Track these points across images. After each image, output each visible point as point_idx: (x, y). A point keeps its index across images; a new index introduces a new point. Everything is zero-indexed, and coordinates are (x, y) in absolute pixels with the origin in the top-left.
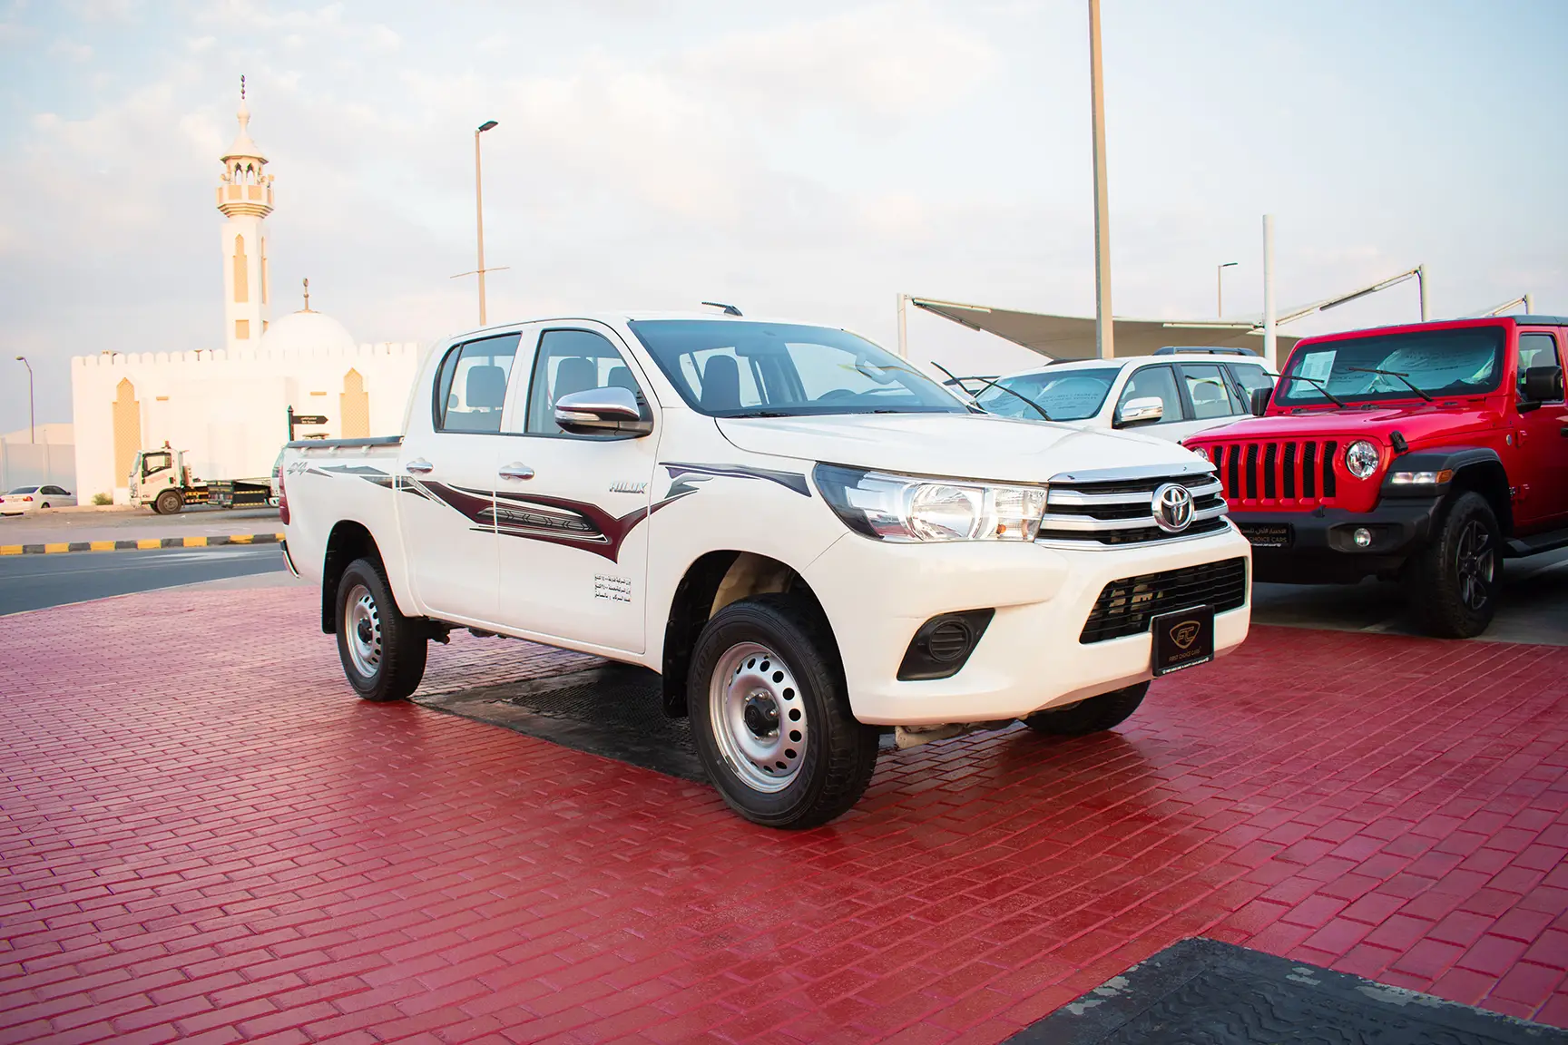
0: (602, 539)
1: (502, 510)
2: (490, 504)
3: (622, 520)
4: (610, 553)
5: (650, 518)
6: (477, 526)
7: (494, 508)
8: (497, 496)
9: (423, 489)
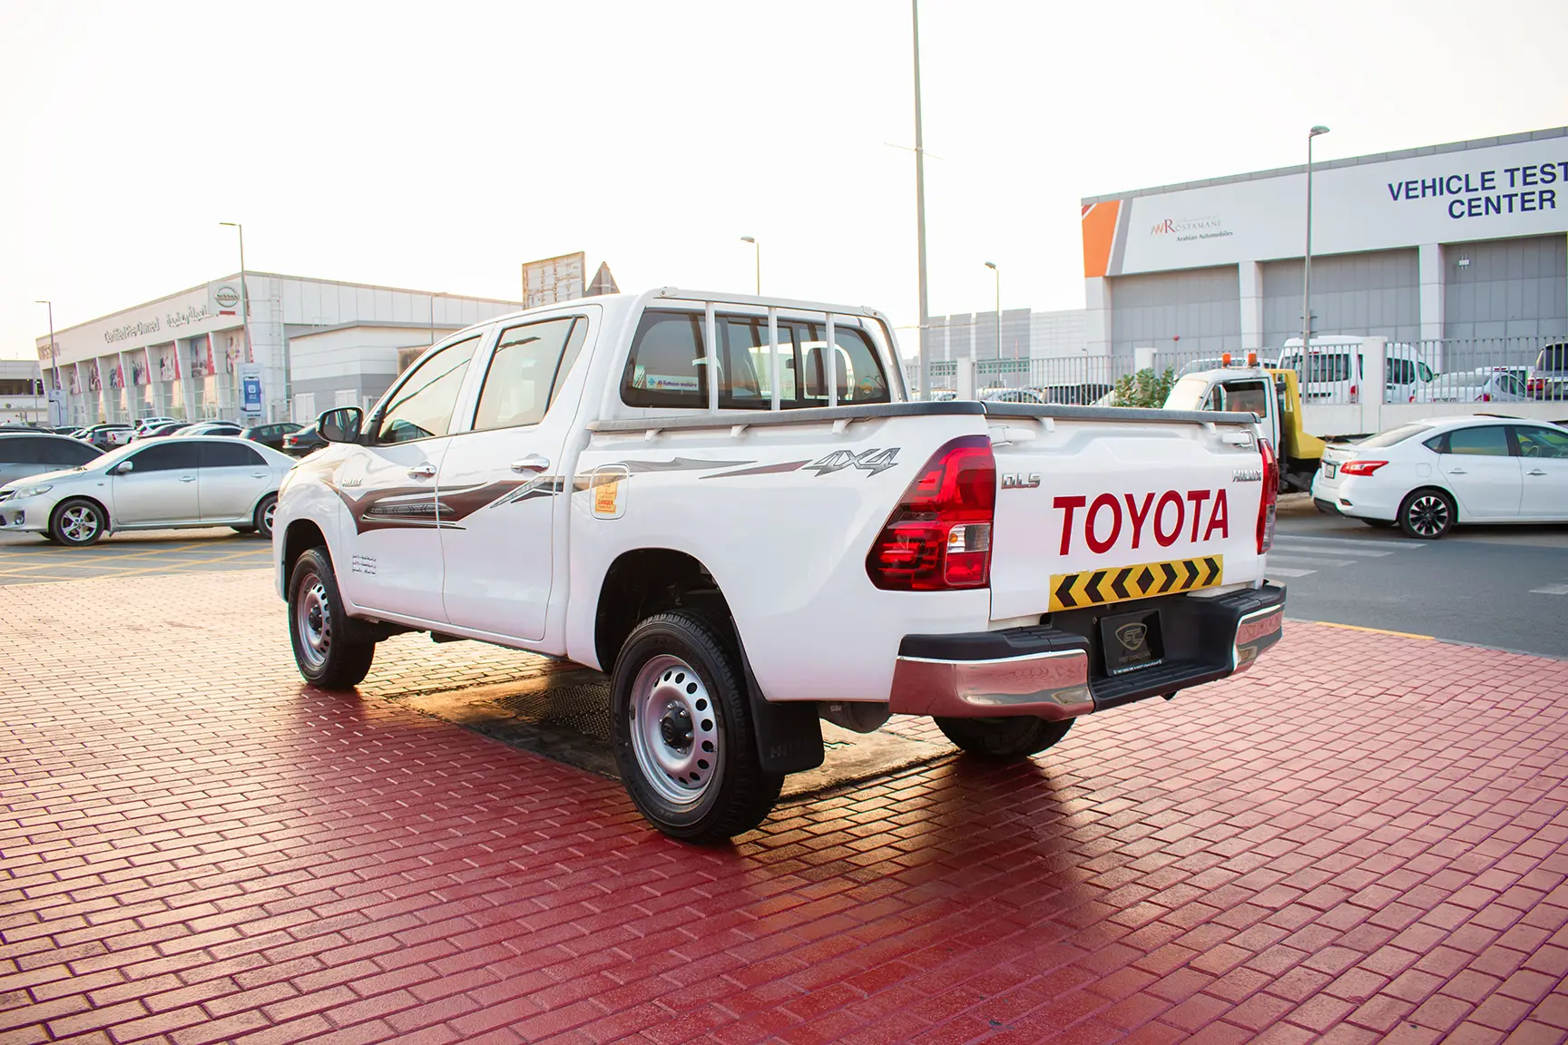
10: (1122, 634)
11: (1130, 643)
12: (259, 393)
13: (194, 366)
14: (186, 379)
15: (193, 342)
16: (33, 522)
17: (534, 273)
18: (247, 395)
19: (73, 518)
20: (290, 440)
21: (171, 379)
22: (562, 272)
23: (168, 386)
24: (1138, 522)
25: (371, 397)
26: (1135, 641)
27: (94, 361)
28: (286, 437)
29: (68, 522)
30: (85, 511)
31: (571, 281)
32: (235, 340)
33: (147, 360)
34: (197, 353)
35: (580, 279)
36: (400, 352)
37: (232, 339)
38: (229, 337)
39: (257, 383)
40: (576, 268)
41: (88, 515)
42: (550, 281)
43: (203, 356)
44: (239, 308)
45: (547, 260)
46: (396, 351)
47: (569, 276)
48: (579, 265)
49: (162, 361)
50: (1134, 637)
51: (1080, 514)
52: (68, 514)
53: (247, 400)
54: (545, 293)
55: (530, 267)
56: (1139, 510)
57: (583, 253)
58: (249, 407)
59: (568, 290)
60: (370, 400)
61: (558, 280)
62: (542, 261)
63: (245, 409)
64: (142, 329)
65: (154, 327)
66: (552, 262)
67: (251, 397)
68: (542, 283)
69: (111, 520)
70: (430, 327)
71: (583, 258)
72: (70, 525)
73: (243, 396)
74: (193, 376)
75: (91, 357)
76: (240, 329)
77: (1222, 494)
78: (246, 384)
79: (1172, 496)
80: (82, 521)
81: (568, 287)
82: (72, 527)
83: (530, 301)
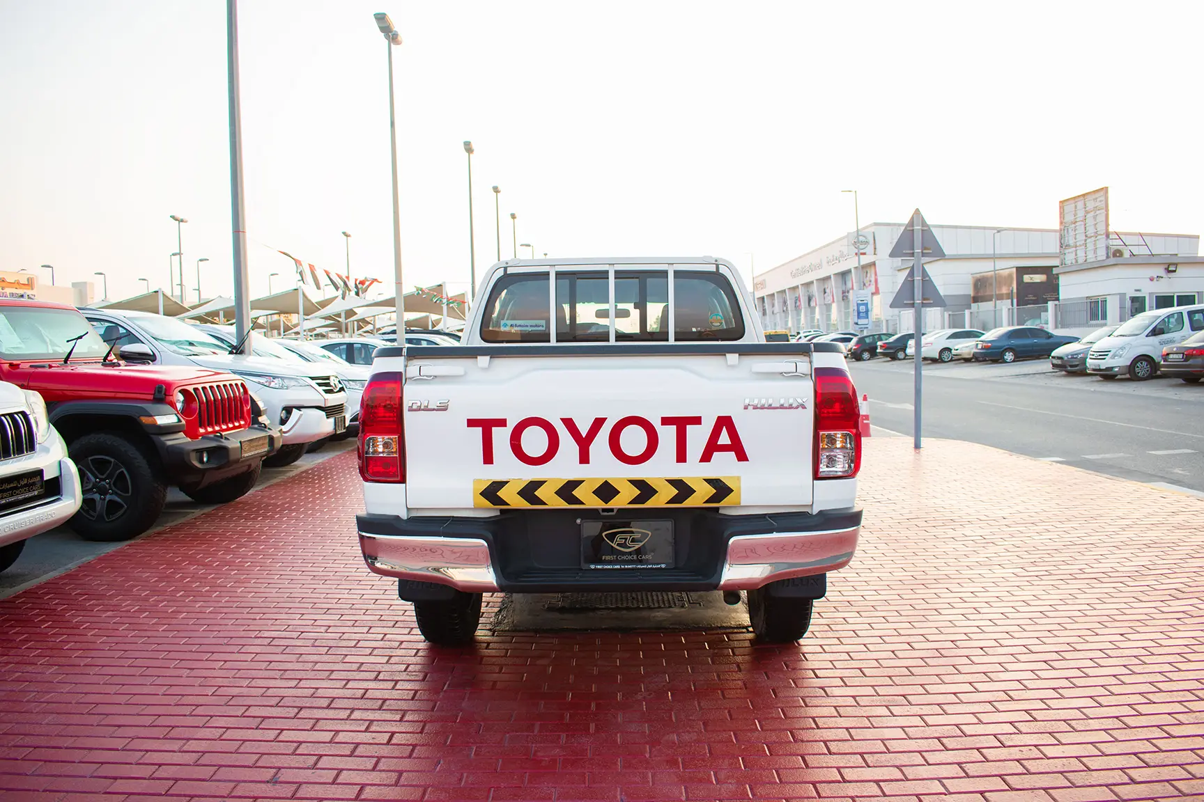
12: (867, 312)
13: (843, 292)
14: (838, 301)
15: (844, 275)
17: (1069, 208)
18: (859, 313)
20: (881, 346)
21: (830, 302)
22: (1090, 205)
23: (828, 307)
25: (950, 313)
27: (784, 291)
28: (879, 343)
31: (1098, 212)
32: (869, 272)
33: (815, 289)
34: (845, 284)
35: (1104, 211)
36: (973, 277)
37: (867, 272)
38: (865, 270)
39: (866, 305)
40: (1101, 201)
42: (1081, 214)
43: (849, 285)
44: (870, 249)
45: (1078, 196)
46: (970, 277)
47: (1096, 209)
48: (1103, 198)
49: (825, 289)
53: (859, 317)
54: (1077, 224)
55: (1065, 204)
57: (1107, 188)
58: (860, 322)
59: (1095, 221)
60: (949, 315)
61: (1087, 212)
62: (1075, 198)
63: (857, 324)
64: (812, 268)
65: (820, 266)
66: (1082, 198)
67: (861, 315)
68: (1075, 216)
70: (992, 256)
71: (1107, 192)
73: (856, 314)
74: (843, 300)
75: (783, 289)
76: (874, 264)
78: (858, 305)
81: (1095, 217)
83: (1066, 231)
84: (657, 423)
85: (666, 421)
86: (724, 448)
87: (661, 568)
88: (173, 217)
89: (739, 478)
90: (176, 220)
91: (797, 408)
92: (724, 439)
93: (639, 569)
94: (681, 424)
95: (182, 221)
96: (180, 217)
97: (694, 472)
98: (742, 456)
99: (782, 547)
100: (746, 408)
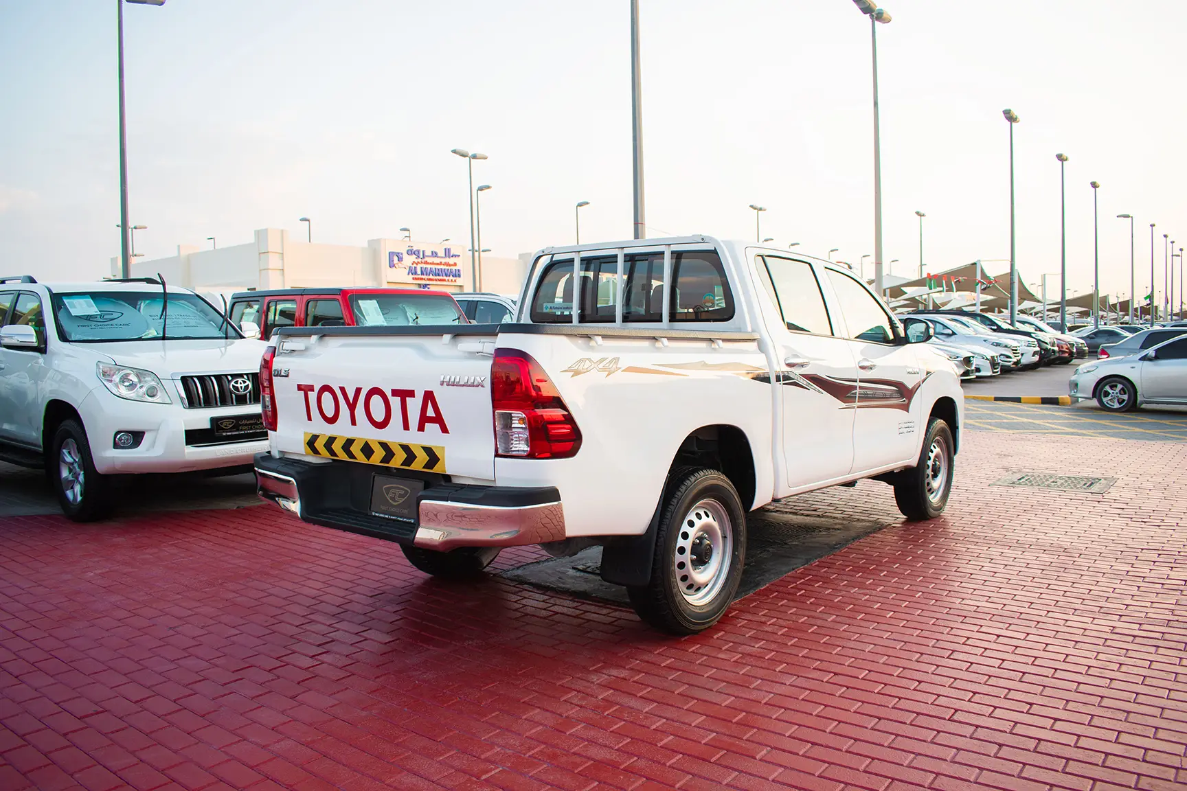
0: (904, 401)
1: (862, 391)
2: (855, 388)
3: (913, 388)
4: (906, 408)
5: (923, 386)
6: (844, 405)
7: (857, 391)
8: (860, 381)
9: (803, 382)
10: (388, 490)
11: (393, 499)
16: (1083, 392)
19: (1111, 391)
24: (352, 407)
26: (397, 499)
29: (1107, 394)
30: (1120, 386)
41: (1122, 389)
50: (397, 494)
51: (313, 396)
52: (1107, 388)
56: (351, 398)
69: (1138, 394)
72: (1108, 395)
77: (429, 396)
79: (375, 391)
80: (1117, 393)
82: (1110, 397)
84: (389, 394)
85: (395, 393)
86: (431, 420)
87: (410, 523)
88: (751, 206)
89: (443, 448)
90: (755, 209)
91: (478, 386)
92: (430, 412)
93: (398, 521)
94: (404, 394)
95: (761, 209)
96: (759, 206)
97: (415, 439)
98: (445, 430)
99: (461, 516)
100: (442, 384)
